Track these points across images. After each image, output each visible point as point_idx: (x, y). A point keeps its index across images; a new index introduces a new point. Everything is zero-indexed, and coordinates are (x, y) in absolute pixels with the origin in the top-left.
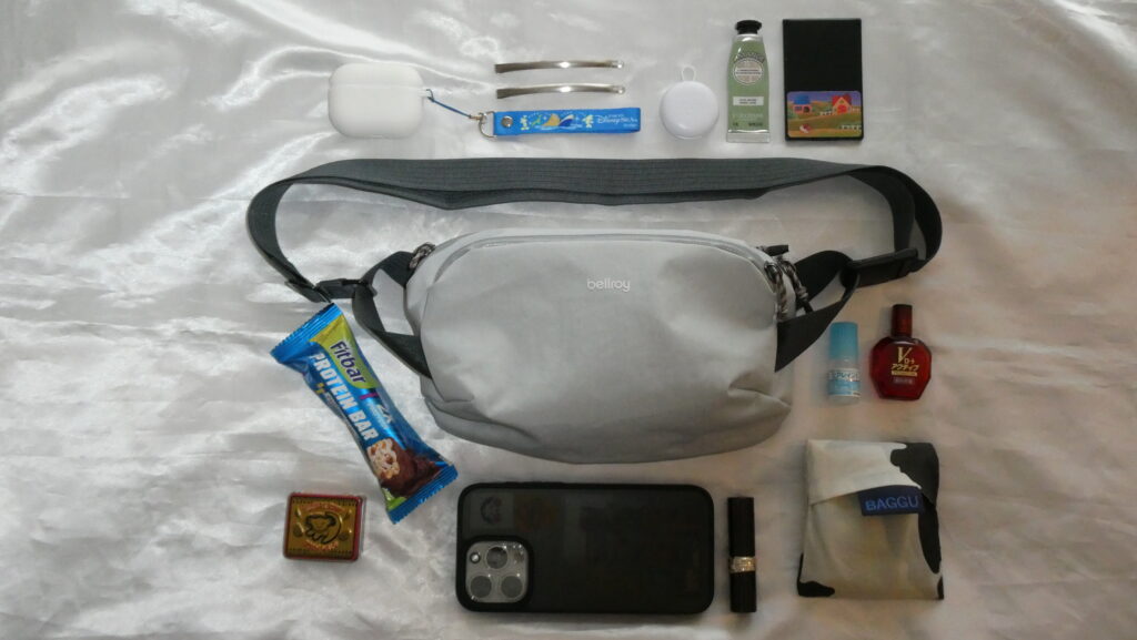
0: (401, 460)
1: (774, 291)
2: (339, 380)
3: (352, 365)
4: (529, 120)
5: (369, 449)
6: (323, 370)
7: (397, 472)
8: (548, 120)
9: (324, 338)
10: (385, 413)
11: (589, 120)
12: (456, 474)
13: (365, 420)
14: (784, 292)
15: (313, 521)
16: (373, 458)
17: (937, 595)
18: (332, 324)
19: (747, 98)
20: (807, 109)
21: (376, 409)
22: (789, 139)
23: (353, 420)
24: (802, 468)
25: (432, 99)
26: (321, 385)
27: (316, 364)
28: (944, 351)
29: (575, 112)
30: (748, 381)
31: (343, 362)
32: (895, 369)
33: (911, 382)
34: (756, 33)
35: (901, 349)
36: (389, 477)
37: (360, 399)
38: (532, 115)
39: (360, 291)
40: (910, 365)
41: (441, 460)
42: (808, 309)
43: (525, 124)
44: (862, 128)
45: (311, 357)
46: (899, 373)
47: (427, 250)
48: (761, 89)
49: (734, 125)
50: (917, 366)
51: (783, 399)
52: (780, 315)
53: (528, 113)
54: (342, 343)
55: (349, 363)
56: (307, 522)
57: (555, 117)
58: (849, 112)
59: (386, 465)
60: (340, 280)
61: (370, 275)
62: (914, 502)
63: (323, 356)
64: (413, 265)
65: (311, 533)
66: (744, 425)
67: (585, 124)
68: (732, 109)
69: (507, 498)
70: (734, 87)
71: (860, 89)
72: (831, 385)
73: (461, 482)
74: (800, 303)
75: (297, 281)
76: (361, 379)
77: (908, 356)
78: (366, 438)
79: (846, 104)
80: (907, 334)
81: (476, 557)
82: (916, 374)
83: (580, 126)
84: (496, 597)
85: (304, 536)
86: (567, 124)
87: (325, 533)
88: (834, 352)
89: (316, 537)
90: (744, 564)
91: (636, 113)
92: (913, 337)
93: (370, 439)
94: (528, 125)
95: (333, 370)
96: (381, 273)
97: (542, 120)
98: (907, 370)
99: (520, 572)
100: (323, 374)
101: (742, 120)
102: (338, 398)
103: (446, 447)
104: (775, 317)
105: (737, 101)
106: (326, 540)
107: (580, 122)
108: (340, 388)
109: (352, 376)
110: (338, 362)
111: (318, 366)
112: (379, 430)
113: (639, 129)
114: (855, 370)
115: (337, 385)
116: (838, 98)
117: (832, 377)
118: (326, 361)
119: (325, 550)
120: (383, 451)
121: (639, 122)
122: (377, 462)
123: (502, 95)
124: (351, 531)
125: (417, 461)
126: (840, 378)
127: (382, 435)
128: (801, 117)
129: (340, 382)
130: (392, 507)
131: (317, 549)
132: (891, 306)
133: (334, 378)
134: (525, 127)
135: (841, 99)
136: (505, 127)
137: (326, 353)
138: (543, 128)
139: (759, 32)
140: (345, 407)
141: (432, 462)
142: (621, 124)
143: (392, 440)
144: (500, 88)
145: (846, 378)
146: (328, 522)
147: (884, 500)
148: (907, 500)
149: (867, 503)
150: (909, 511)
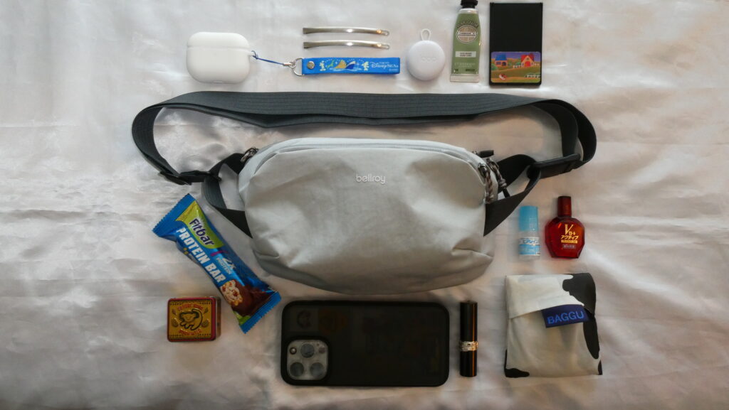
0: (242, 293)
1: (485, 183)
2: (196, 245)
3: (204, 234)
4: (325, 64)
5: (221, 288)
6: (185, 239)
7: (241, 301)
8: (338, 64)
9: (185, 217)
10: (229, 263)
11: (366, 65)
12: (280, 298)
13: (216, 269)
14: (491, 183)
15: (184, 316)
16: (225, 293)
18: (189, 208)
19: (465, 52)
20: (504, 64)
21: (222, 260)
22: (492, 84)
23: (209, 270)
26: (185, 249)
27: (180, 236)
28: (594, 227)
29: (356, 60)
31: (197, 232)
32: (564, 239)
33: (573, 247)
34: (474, 7)
35: (566, 226)
36: (236, 304)
37: (211, 255)
38: (328, 61)
39: (210, 180)
40: (573, 236)
41: (271, 289)
42: (506, 194)
43: (323, 67)
44: (541, 77)
45: (177, 232)
46: (566, 241)
47: (254, 151)
48: (474, 47)
49: (455, 70)
50: (577, 237)
52: (488, 199)
53: (325, 59)
54: (196, 220)
55: (201, 233)
56: (181, 316)
57: (343, 62)
58: (532, 66)
59: (233, 297)
61: (217, 168)
63: (184, 230)
65: (183, 323)
66: (469, 269)
67: (363, 68)
68: (454, 59)
69: (314, 312)
70: (457, 45)
71: (541, 51)
72: (520, 248)
73: (283, 302)
74: (501, 189)
75: (167, 172)
76: (211, 242)
77: (572, 230)
78: (218, 281)
79: (530, 60)
80: (569, 215)
81: (294, 350)
82: (576, 242)
83: (360, 69)
84: (307, 376)
86: (351, 68)
87: (192, 324)
88: (522, 224)
91: (396, 61)
92: (573, 217)
93: (221, 281)
94: (325, 68)
95: (191, 239)
96: (225, 165)
97: (334, 63)
98: (571, 239)
99: (323, 359)
100: (185, 242)
101: (463, 66)
102: (197, 256)
103: (274, 281)
104: (484, 200)
105: (458, 54)
106: (193, 328)
107: (360, 67)
108: (197, 250)
109: (204, 241)
110: (194, 233)
111: (182, 237)
112: (226, 275)
113: (398, 72)
114: (538, 238)
115: (195, 248)
116: (526, 56)
117: (522, 242)
118: (187, 233)
119: (193, 334)
120: (231, 288)
121: (399, 68)
122: (227, 295)
123: (308, 46)
124: (209, 320)
125: (253, 292)
126: (528, 243)
127: (228, 278)
128: (500, 69)
129: (198, 246)
130: (242, 323)
131: (188, 334)
132: (557, 196)
133: (193, 244)
134: (323, 69)
135: (528, 57)
136: (309, 69)
137: (186, 227)
138: (335, 70)
139: (476, 7)
140: (202, 262)
141: (263, 291)
142: (387, 68)
143: (235, 280)
144: (306, 41)
145: (533, 244)
146: (194, 316)
147: (560, 316)
148: (575, 314)
149: (549, 318)
150: (578, 321)
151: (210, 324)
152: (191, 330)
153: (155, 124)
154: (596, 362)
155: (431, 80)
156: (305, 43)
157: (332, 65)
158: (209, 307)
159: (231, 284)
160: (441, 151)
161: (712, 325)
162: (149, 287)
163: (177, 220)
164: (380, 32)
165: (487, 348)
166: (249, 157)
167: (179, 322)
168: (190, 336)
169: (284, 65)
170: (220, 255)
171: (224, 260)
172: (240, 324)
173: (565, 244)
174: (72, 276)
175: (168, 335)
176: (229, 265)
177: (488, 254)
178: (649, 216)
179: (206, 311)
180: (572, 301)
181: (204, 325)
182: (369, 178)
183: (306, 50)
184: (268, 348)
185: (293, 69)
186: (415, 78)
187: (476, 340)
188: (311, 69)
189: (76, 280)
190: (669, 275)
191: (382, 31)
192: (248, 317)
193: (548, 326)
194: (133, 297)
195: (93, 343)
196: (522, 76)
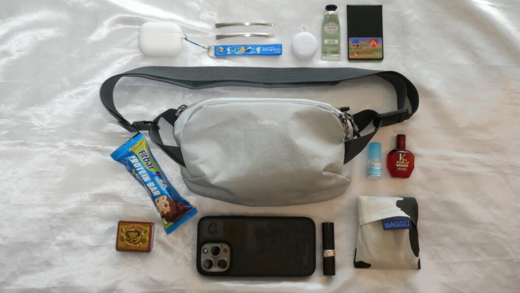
0: (171, 205)
1: (343, 127)
2: (142, 168)
3: (149, 161)
4: (231, 49)
5: (156, 200)
6: (135, 163)
7: (169, 211)
8: (240, 49)
9: (136, 149)
10: (164, 183)
11: (258, 50)
12: (197, 212)
13: (154, 186)
14: (348, 128)
15: (130, 234)
16: (158, 204)
17: (418, 267)
18: (139, 142)
19: (330, 40)
20: (358, 46)
21: (159, 181)
22: (349, 59)
23: (149, 186)
24: (356, 209)
25: (186, 39)
26: (134, 170)
27: (131, 161)
28: (420, 156)
29: (252, 46)
30: (331, 168)
31: (144, 159)
32: (398, 164)
33: (405, 169)
34: (335, 10)
35: (401, 155)
36: (165, 213)
37: (152, 176)
38: (232, 47)
39: (153, 127)
40: (405, 162)
41: (190, 205)
42: (359, 136)
43: (229, 51)
44: (383, 55)
45: (129, 157)
46: (400, 165)
47: (183, 108)
48: (337, 36)
49: (324, 52)
50: (408, 162)
51: (347, 177)
52: (346, 138)
53: (231, 46)
54: (144, 151)
55: (147, 160)
56: (127, 233)
57: (243, 48)
58: (376, 47)
59: (164, 207)
60: (143, 121)
61: (157, 120)
62: (407, 224)
63: (135, 157)
64: (177, 114)
65: (128, 239)
66: (329, 189)
68: (323, 45)
69: (220, 223)
70: (324, 35)
71: (381, 36)
72: (369, 171)
73: (198, 216)
74: (355, 133)
75: (123, 122)
76: (153, 167)
77: (404, 158)
78: (155, 195)
79: (375, 43)
80: (404, 148)
81: (206, 251)
82: (407, 166)
83: (254, 52)
84: (215, 269)
85: (125, 241)
86: (248, 52)
87: (135, 239)
88: (370, 156)
89: (131, 241)
90: (329, 253)
91: (279, 46)
92: (406, 149)
93: (156, 196)
94: (231, 52)
95: (139, 163)
96: (162, 119)
97: (237, 48)
98: (404, 164)
99: (225, 256)
100: (135, 165)
101: (329, 50)
102: (142, 176)
103: (192, 200)
104: (344, 139)
105: (326, 41)
106: (135, 243)
107: (255, 50)
108: (142, 172)
109: (148, 166)
110: (142, 160)
112: (161, 191)
113: (281, 54)
114: (381, 164)
115: (141, 170)
116: (372, 40)
117: (369, 167)
118: (136, 159)
119: (135, 247)
120: (163, 201)
121: (281, 51)
122: (160, 206)
123: (219, 38)
125: (179, 206)
126: (373, 167)
127: (162, 193)
128: (355, 49)
129: (143, 169)
130: (167, 227)
131: (131, 247)
132: (396, 135)
133: (140, 167)
134: (229, 53)
135: (373, 41)
136: (220, 52)
137: (136, 155)
138: (237, 53)
139: (336, 10)
140: (145, 181)
141: (185, 206)
142: (273, 51)
143: (167, 196)
144: (218, 34)
145: (376, 168)
146: (136, 234)
148: (404, 223)
149: (386, 225)
150: (405, 228)
151: (148, 241)
156: (217, 36)
159: (163, 198)
163: (129, 150)
166: (181, 112)
167: (125, 237)
169: (205, 48)
170: (157, 177)
171: (161, 181)
172: (165, 228)
175: (117, 246)
176: (163, 185)
180: (402, 214)
192: (172, 223)
193: (385, 229)
196: (370, 54)
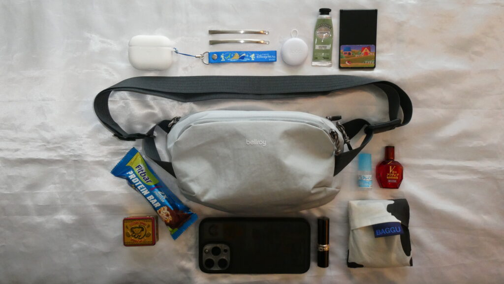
0: (172, 214)
1: (334, 143)
2: (140, 183)
3: (145, 175)
4: (225, 56)
5: (158, 211)
6: (133, 179)
7: (171, 220)
8: (234, 56)
9: (132, 164)
10: (163, 195)
11: (253, 56)
13: (154, 199)
16: (160, 215)
18: (135, 157)
19: (323, 46)
20: (350, 54)
21: (158, 193)
22: (340, 68)
23: (149, 200)
24: (347, 219)
25: (176, 52)
26: (133, 185)
27: (129, 177)
29: (246, 53)
31: (141, 174)
32: (389, 176)
33: (395, 181)
34: (328, 14)
35: (391, 167)
36: (168, 222)
37: (150, 189)
38: (226, 54)
40: (395, 174)
41: (190, 211)
43: (223, 58)
44: (375, 63)
45: (127, 173)
47: (176, 120)
48: (328, 41)
49: (315, 58)
50: (398, 174)
52: (337, 152)
53: (224, 53)
54: (139, 166)
55: (143, 175)
57: (237, 55)
58: (369, 55)
59: (166, 217)
62: (398, 230)
63: (132, 172)
67: (251, 59)
68: (315, 51)
69: (220, 225)
70: (317, 40)
71: (375, 43)
72: (359, 182)
73: (200, 218)
76: (150, 181)
77: (395, 170)
78: (156, 207)
79: (368, 51)
80: (393, 160)
81: (207, 251)
82: (397, 178)
83: (249, 59)
84: (216, 268)
86: (242, 58)
91: (274, 53)
92: (395, 160)
93: (158, 207)
94: (225, 59)
95: (137, 178)
96: (157, 129)
97: (231, 56)
98: (394, 176)
99: (227, 256)
100: (133, 180)
101: (320, 55)
102: (141, 191)
104: (334, 153)
105: (317, 47)
107: (249, 58)
108: (141, 186)
109: (145, 180)
110: (139, 175)
111: (131, 177)
112: (161, 202)
113: (276, 61)
114: (371, 176)
115: (140, 185)
117: (360, 178)
118: (134, 175)
120: (164, 212)
121: (276, 58)
122: (162, 216)
123: (212, 43)
124: (151, 233)
125: (179, 214)
126: (364, 179)
127: (163, 205)
128: (346, 57)
129: (141, 183)
130: (172, 233)
132: (385, 145)
133: (138, 182)
134: (223, 60)
135: (366, 49)
136: (214, 59)
137: (133, 170)
138: (231, 60)
139: (330, 14)
140: (144, 194)
141: (186, 213)
142: (268, 59)
143: (167, 206)
144: (211, 40)
145: (367, 179)
146: (140, 229)
147: (384, 230)
148: (395, 229)
149: (377, 231)
150: (396, 234)
152: (139, 238)
153: (110, 99)
154: (408, 258)
155: (298, 66)
156: (210, 41)
157: (229, 57)
158: (150, 223)
159: (164, 209)
160: (304, 122)
161: (488, 233)
162: (110, 209)
163: (127, 165)
164: (262, 32)
165: (335, 248)
166: (173, 124)
167: (130, 233)
168: (139, 243)
169: (196, 57)
170: (156, 190)
171: (159, 193)
172: (171, 234)
173: (389, 179)
174: (59, 202)
175: (124, 242)
176: (162, 196)
177: (337, 188)
178: (448, 159)
179: (149, 226)
180: (393, 219)
181: (147, 235)
182: (255, 142)
183: (211, 46)
184: (190, 249)
185: (202, 59)
186: (287, 64)
187: (328, 243)
188: (215, 59)
189: (62, 205)
190: (460, 200)
191: (264, 31)
192: (176, 229)
193: (376, 236)
194: (99, 216)
195: (75, 246)
196: (362, 62)
